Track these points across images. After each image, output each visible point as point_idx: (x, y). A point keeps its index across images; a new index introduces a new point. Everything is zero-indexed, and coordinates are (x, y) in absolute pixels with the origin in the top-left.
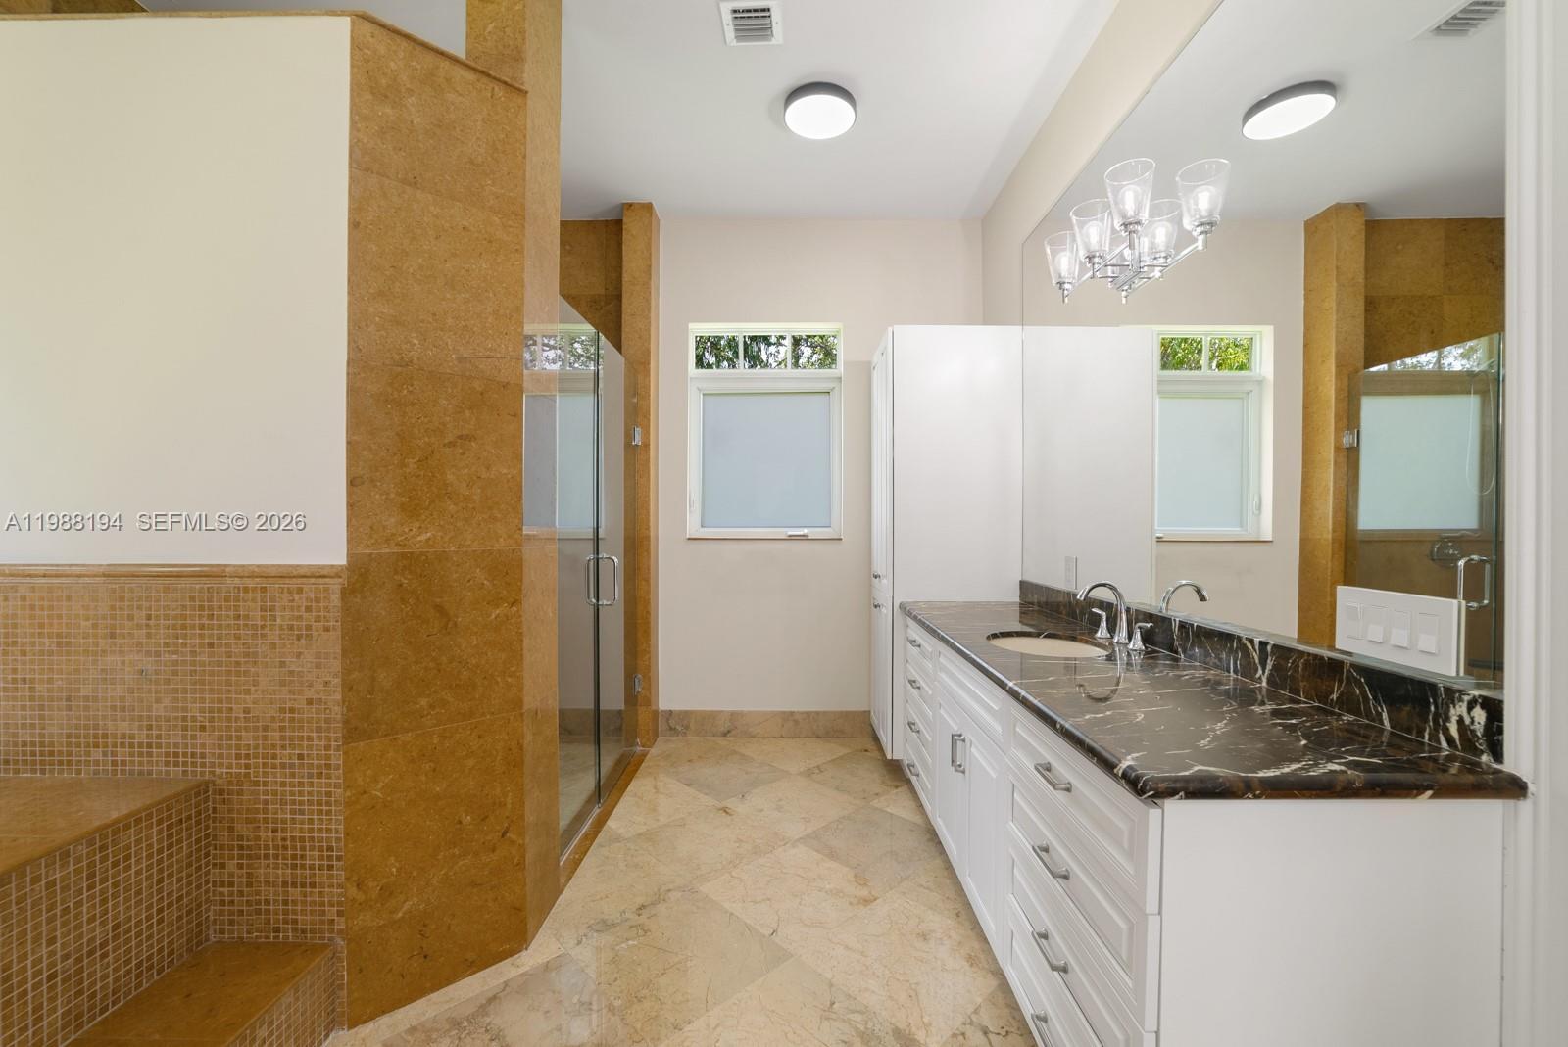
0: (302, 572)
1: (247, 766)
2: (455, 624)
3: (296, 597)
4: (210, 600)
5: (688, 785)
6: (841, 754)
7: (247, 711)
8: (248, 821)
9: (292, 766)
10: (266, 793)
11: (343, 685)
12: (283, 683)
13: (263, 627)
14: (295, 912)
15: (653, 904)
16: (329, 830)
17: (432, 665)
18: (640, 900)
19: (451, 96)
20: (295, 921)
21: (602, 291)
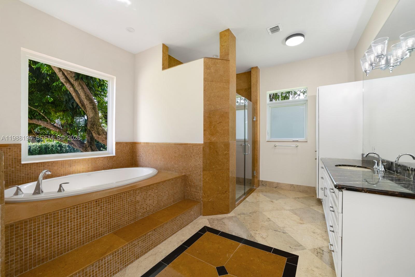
0: (198, 144)
1: (190, 173)
2: (219, 154)
3: (197, 148)
4: (186, 148)
5: (265, 196)
6: (305, 196)
7: (190, 165)
8: (191, 181)
9: (196, 174)
10: (193, 177)
11: (203, 162)
12: (195, 161)
13: (193, 152)
14: (196, 196)
15: (253, 213)
16: (201, 184)
17: (215, 161)
18: (250, 212)
19: (218, 65)
20: (196, 198)
21: (247, 87)
